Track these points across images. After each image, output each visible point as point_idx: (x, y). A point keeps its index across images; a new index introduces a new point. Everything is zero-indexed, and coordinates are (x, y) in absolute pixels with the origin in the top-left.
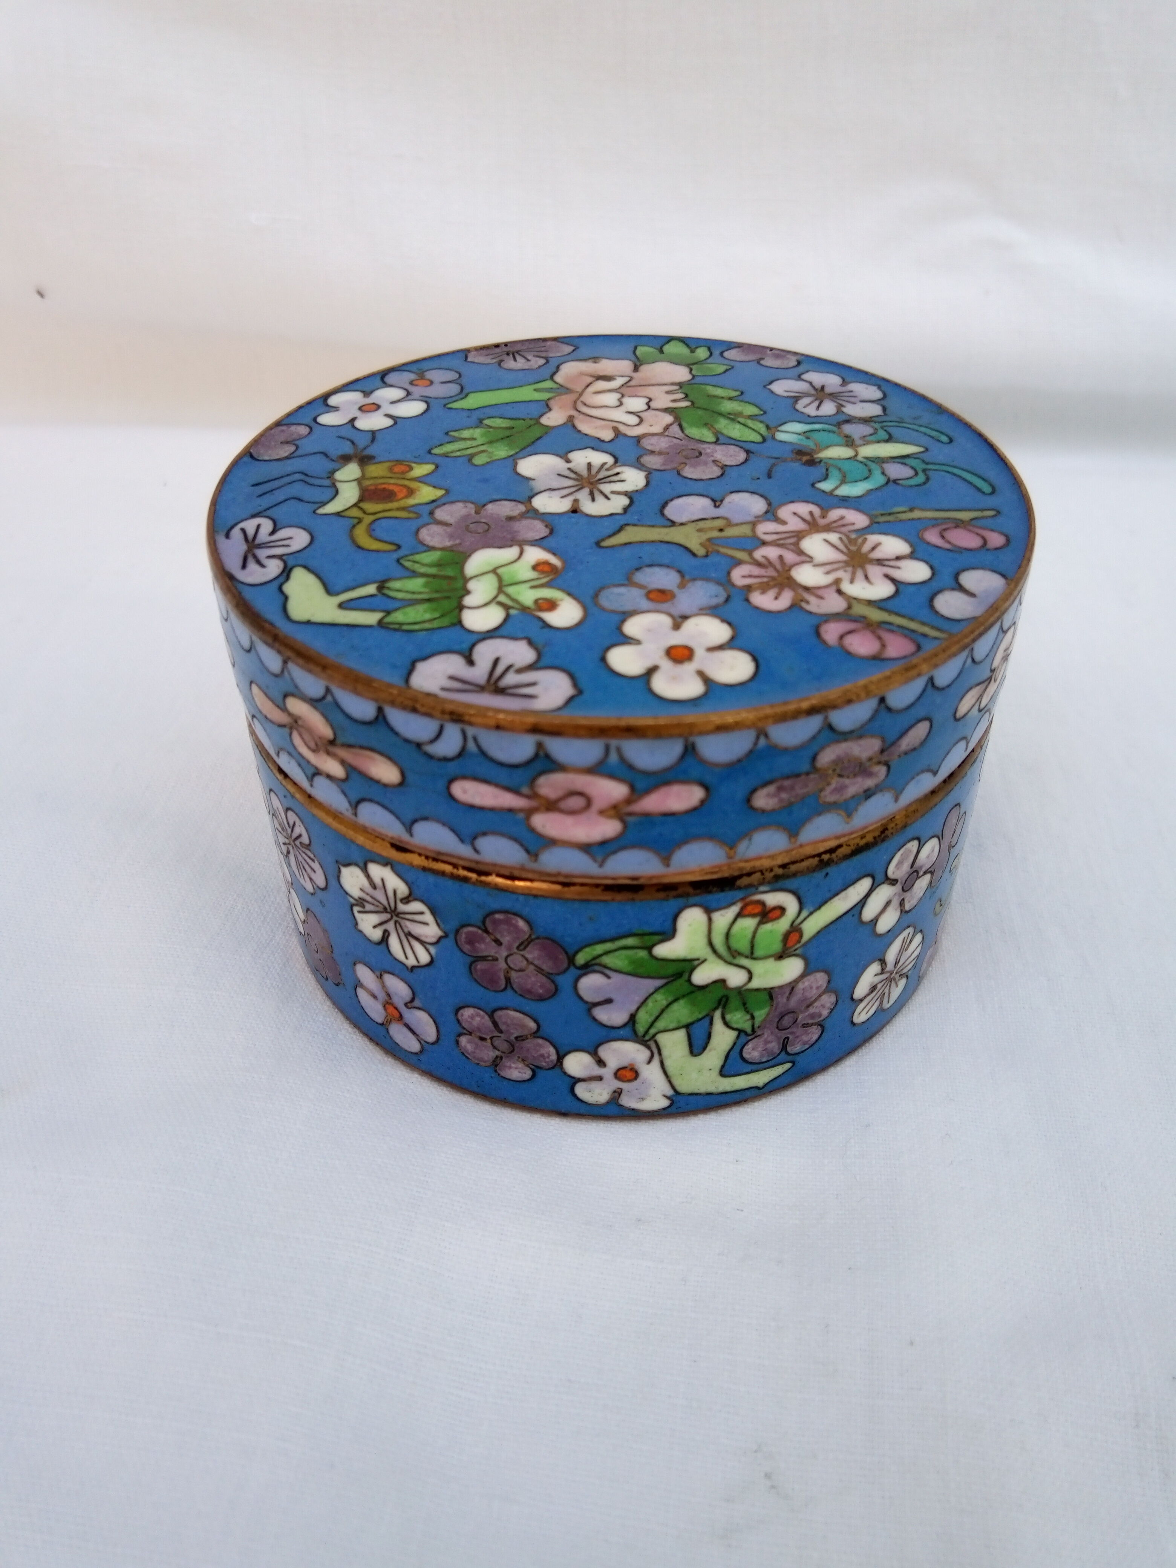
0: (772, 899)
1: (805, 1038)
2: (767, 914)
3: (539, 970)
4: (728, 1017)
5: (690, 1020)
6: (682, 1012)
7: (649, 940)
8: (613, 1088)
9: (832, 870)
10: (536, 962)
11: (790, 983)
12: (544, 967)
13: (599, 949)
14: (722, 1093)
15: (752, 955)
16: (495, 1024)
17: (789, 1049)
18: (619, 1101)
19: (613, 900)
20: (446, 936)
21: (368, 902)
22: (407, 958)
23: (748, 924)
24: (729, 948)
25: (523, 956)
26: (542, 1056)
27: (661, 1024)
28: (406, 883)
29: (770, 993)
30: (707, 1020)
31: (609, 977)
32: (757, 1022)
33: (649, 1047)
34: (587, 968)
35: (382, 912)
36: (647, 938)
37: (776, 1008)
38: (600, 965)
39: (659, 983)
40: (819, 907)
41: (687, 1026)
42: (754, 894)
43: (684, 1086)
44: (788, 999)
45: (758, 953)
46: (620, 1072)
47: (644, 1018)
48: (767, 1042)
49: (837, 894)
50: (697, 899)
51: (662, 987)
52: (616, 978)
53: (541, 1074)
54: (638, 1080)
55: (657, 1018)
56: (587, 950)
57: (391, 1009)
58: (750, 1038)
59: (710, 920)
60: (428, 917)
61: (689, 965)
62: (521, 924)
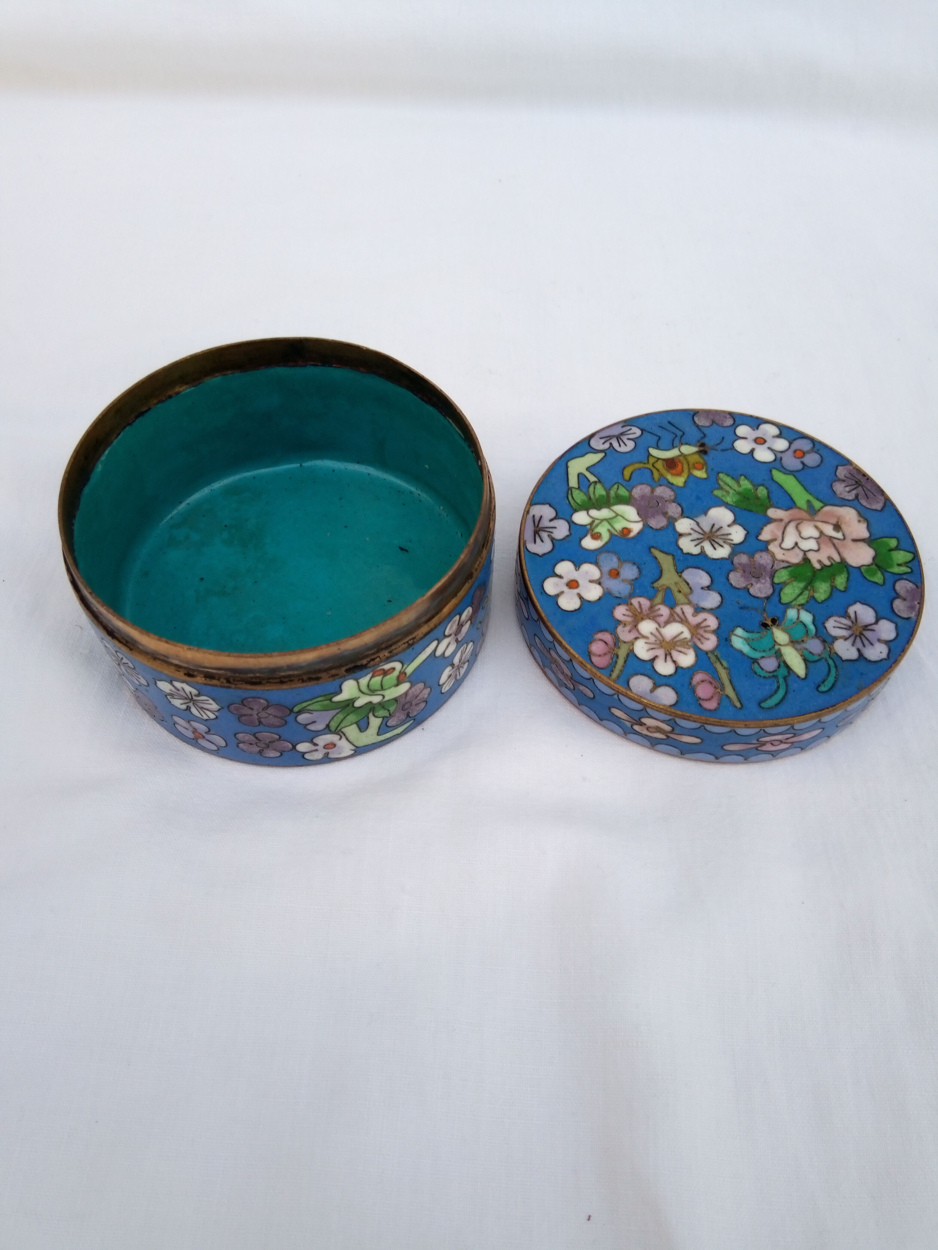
0: (387, 667)
1: (418, 709)
2: (385, 673)
3: (275, 716)
4: (376, 714)
5: (357, 720)
6: (352, 718)
7: (329, 697)
8: (324, 753)
9: (415, 646)
10: (273, 714)
11: (405, 693)
12: (278, 715)
13: (304, 705)
14: (380, 742)
15: (382, 688)
16: (257, 738)
17: (410, 715)
18: (329, 757)
19: (307, 686)
20: (222, 708)
21: (175, 695)
22: (202, 716)
23: (378, 679)
24: (370, 690)
25: (266, 712)
26: (285, 747)
27: (343, 725)
28: (197, 690)
29: (396, 700)
30: (366, 718)
31: (312, 714)
32: (391, 712)
33: (339, 734)
34: (300, 712)
35: (184, 699)
36: (328, 696)
37: (400, 704)
38: (306, 710)
39: (338, 711)
40: (413, 661)
41: (356, 723)
42: (378, 667)
43: (360, 744)
44: (405, 698)
45: (385, 687)
46: (326, 746)
47: (333, 725)
48: (398, 717)
49: (420, 653)
50: (350, 677)
51: (340, 711)
52: (315, 713)
53: (285, 754)
54: (336, 747)
55: (340, 723)
56: (299, 706)
57: (197, 734)
58: (389, 718)
59: (358, 683)
60: (211, 701)
61: (351, 702)
62: (262, 701)
